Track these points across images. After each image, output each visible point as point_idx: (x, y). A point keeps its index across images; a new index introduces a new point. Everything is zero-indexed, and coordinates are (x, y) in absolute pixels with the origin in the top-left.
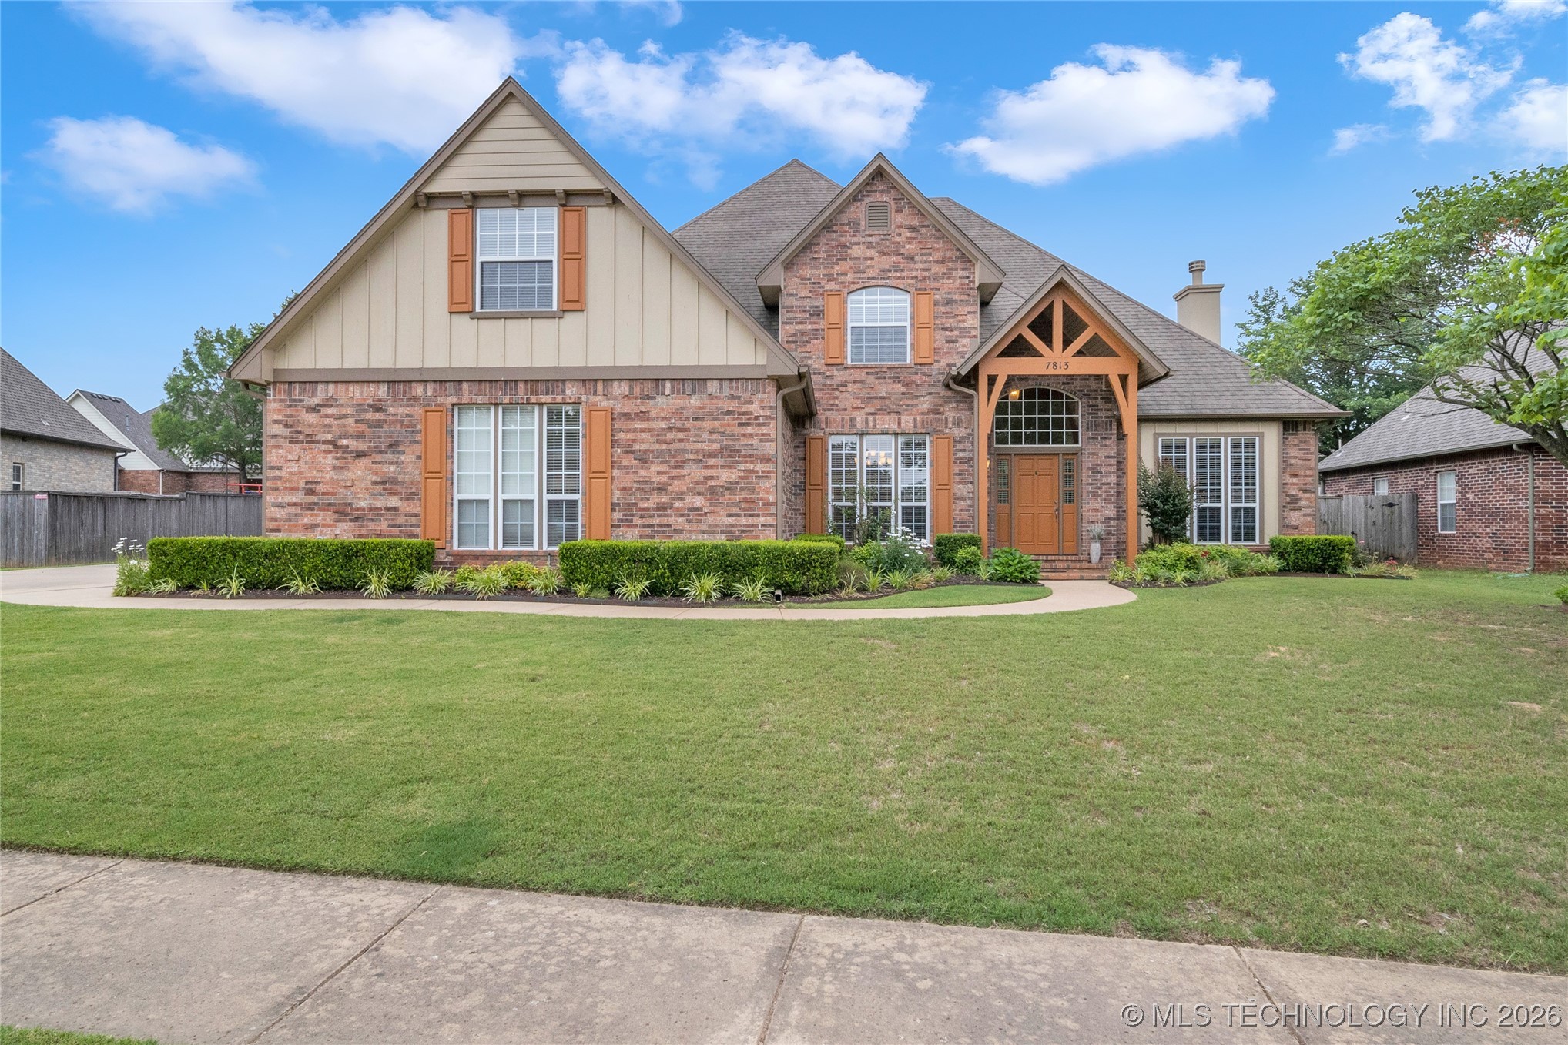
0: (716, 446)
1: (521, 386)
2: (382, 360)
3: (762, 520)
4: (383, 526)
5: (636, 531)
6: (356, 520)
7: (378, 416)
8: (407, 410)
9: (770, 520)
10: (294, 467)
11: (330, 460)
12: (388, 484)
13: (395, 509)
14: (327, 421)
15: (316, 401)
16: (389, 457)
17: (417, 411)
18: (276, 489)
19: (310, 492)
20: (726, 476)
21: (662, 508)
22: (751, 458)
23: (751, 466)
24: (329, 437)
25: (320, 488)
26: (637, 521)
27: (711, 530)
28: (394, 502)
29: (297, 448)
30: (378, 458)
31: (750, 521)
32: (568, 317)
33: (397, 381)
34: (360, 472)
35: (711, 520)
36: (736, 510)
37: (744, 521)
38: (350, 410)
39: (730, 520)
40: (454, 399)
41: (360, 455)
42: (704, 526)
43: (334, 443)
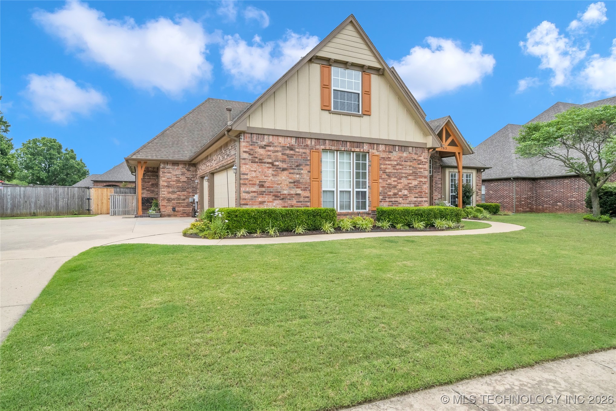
0: (411, 172)
1: (348, 144)
2: (293, 127)
3: (424, 199)
4: (294, 202)
5: (387, 203)
6: (283, 199)
7: (292, 152)
8: (304, 151)
9: (426, 199)
10: (254, 174)
11: (270, 171)
12: (296, 183)
13: (299, 194)
14: (269, 153)
15: (264, 143)
16: (296, 171)
17: (308, 151)
18: (246, 184)
19: (262, 186)
20: (415, 183)
21: (395, 194)
22: (421, 177)
23: (421, 180)
24: (270, 161)
25: (266, 185)
26: (387, 200)
27: (410, 203)
28: (299, 191)
29: (255, 165)
30: (292, 171)
31: (421, 199)
32: (365, 117)
33: (300, 137)
34: (284, 177)
35: (409, 199)
36: (417, 195)
37: (419, 199)
38: (279, 149)
39: (415, 199)
40: (323, 147)
41: (284, 170)
42: (408, 201)
43: (272, 164)
